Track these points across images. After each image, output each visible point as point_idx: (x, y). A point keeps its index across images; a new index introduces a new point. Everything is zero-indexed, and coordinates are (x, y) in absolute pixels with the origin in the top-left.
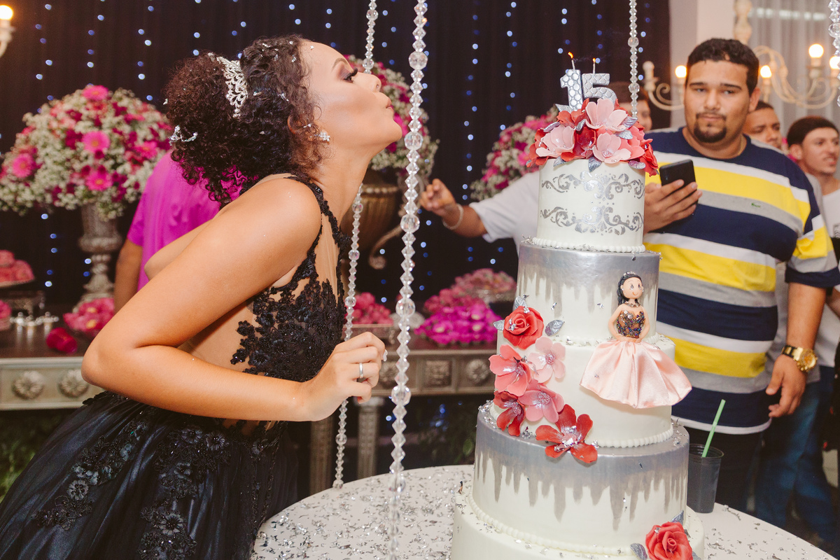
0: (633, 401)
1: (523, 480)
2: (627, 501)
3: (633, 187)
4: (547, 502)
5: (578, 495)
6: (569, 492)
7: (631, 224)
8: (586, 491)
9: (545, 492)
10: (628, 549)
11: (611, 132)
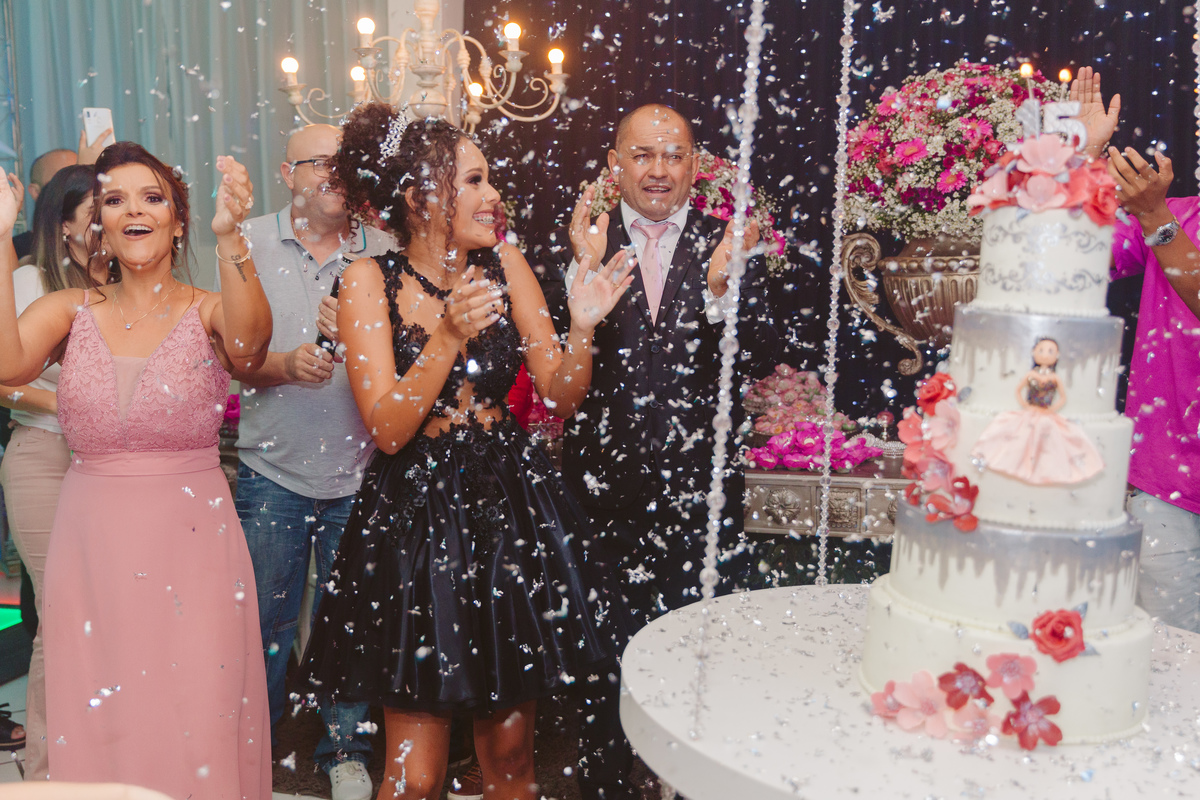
0: (1024, 472)
1: (916, 549)
2: (1014, 577)
3: (1075, 239)
4: (933, 571)
5: (961, 566)
6: (953, 562)
7: (1070, 282)
8: (969, 562)
9: (932, 561)
10: (1005, 627)
11: (1047, 175)
